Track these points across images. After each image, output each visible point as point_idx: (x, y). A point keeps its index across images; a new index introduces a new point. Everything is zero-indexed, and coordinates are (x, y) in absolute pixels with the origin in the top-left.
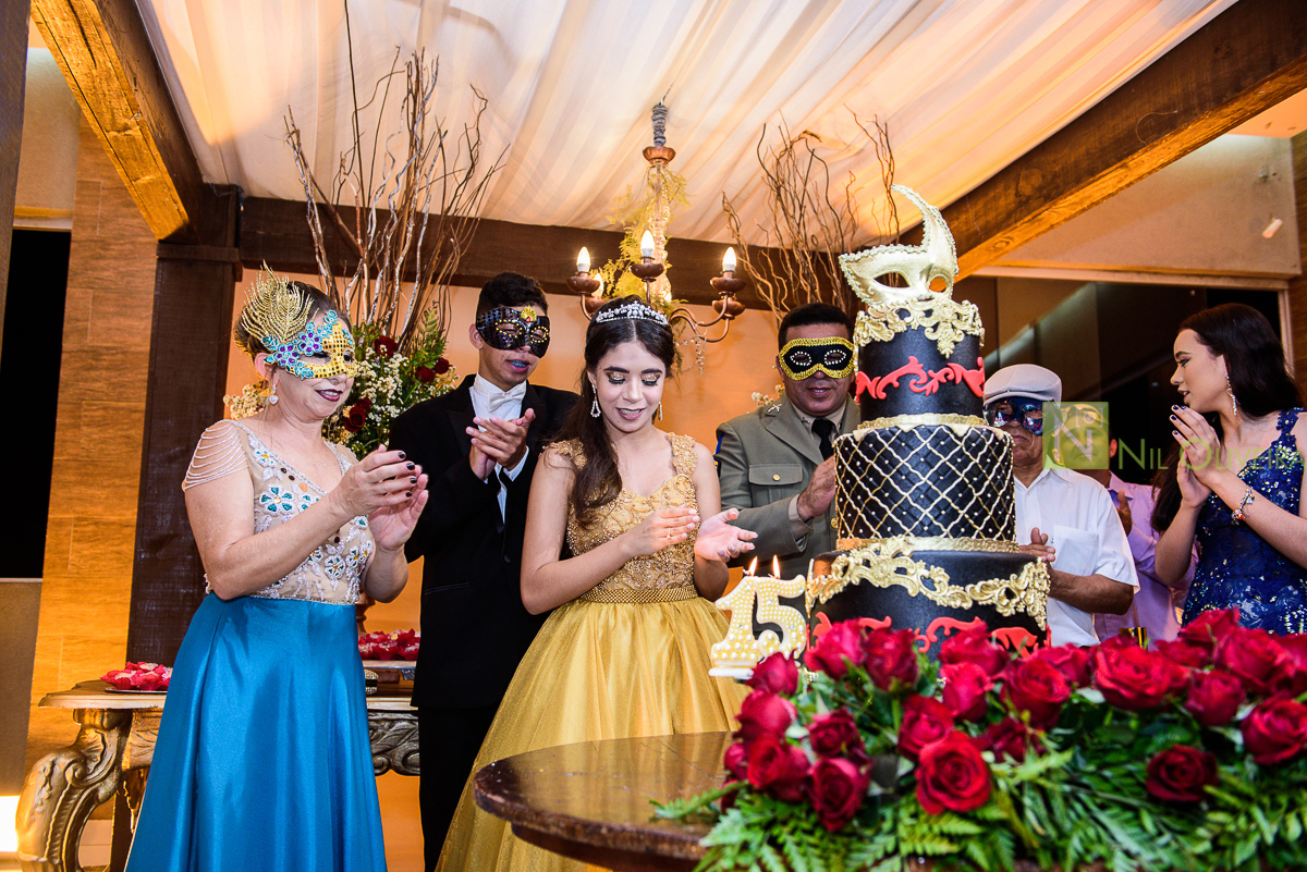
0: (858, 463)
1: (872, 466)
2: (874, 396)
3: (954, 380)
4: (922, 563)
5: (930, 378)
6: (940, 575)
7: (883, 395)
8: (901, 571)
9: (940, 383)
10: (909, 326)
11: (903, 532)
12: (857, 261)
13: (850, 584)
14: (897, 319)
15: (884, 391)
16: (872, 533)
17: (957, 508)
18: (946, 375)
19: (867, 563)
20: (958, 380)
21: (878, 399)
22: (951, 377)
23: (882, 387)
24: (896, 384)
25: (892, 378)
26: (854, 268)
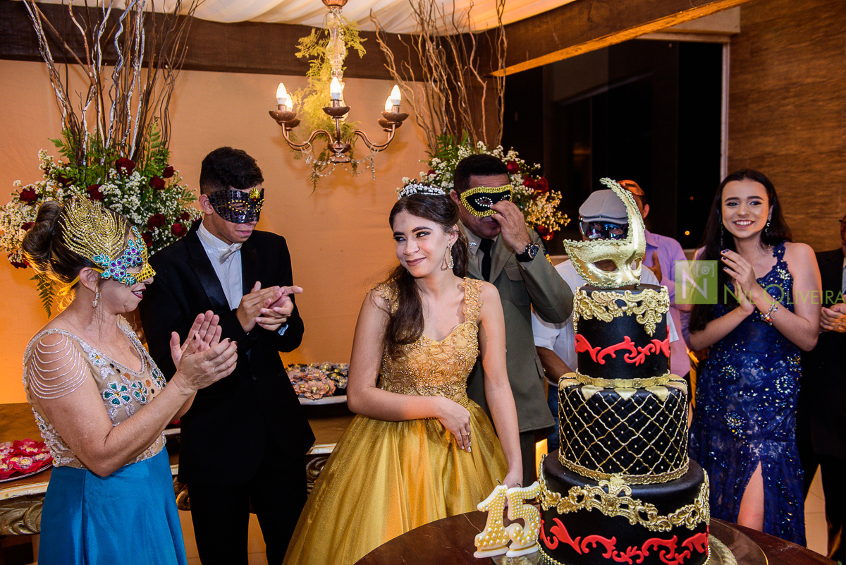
0: (586, 414)
1: (597, 419)
2: (595, 360)
3: (655, 352)
4: (639, 501)
5: (639, 353)
6: (651, 510)
7: (603, 362)
8: (624, 506)
9: (646, 355)
10: (625, 313)
11: (621, 470)
12: (579, 248)
13: (584, 509)
14: (616, 307)
15: (603, 358)
16: (597, 467)
17: (659, 453)
18: (650, 349)
19: (598, 497)
20: (658, 352)
21: (598, 363)
22: (653, 350)
23: (602, 356)
24: (614, 356)
25: (610, 350)
26: (576, 252)
